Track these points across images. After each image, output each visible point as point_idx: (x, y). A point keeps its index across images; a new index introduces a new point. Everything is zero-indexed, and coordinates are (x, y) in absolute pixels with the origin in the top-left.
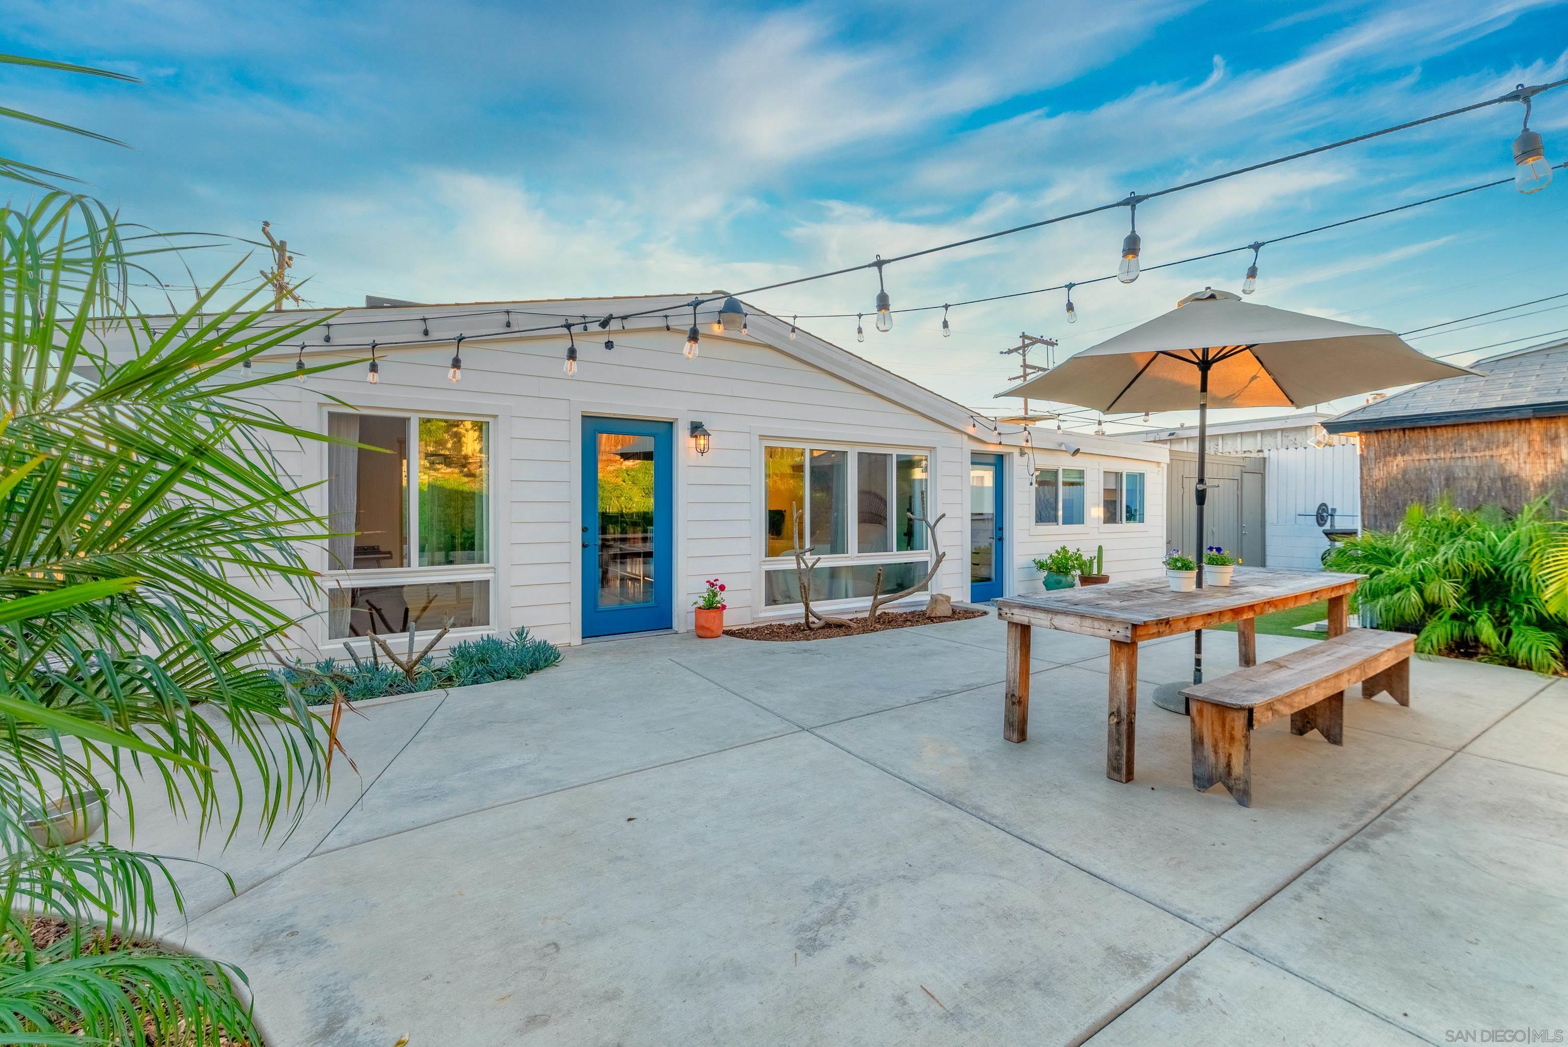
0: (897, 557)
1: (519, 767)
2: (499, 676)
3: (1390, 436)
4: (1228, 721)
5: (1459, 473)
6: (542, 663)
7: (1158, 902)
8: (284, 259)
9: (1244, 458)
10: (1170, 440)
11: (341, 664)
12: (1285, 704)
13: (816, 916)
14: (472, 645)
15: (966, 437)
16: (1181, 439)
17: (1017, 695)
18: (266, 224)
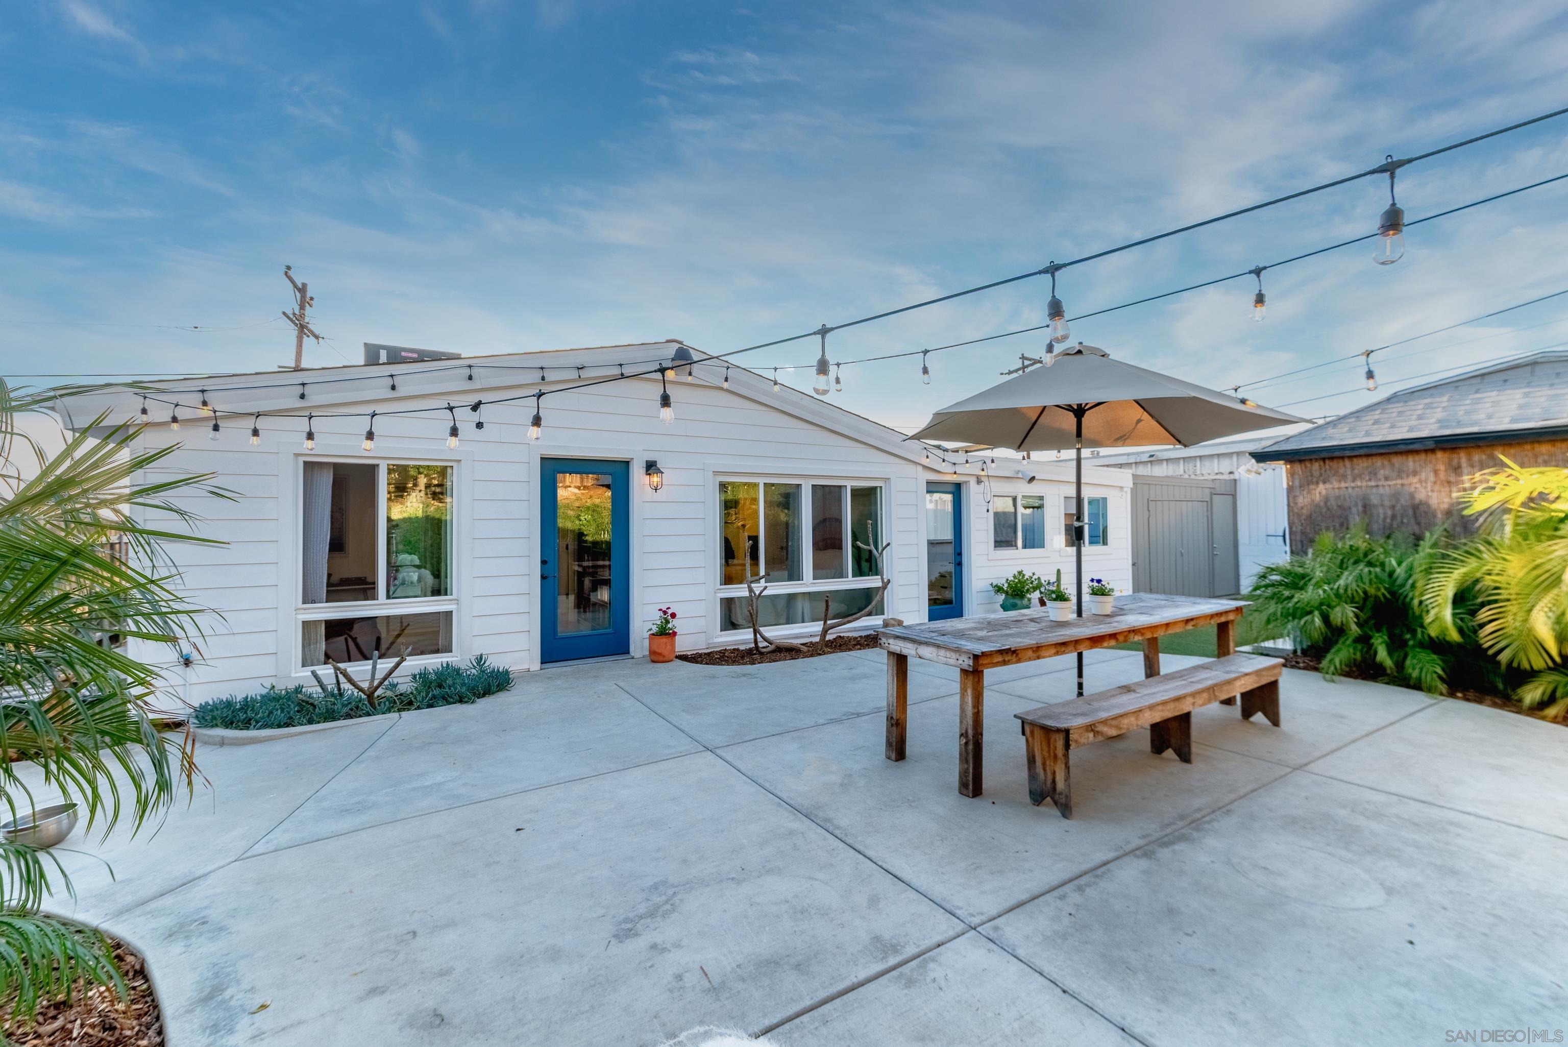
0: (851, 583)
1: (440, 784)
2: (452, 700)
3: (1311, 464)
4: (1052, 740)
5: (1375, 501)
6: (494, 689)
7: (938, 900)
8: (305, 300)
9: (1213, 480)
10: (1151, 462)
11: (310, 690)
12: (1111, 726)
13: (641, 911)
14: (432, 672)
15: (920, 468)
16: (1160, 461)
17: (895, 717)
18: (289, 268)
